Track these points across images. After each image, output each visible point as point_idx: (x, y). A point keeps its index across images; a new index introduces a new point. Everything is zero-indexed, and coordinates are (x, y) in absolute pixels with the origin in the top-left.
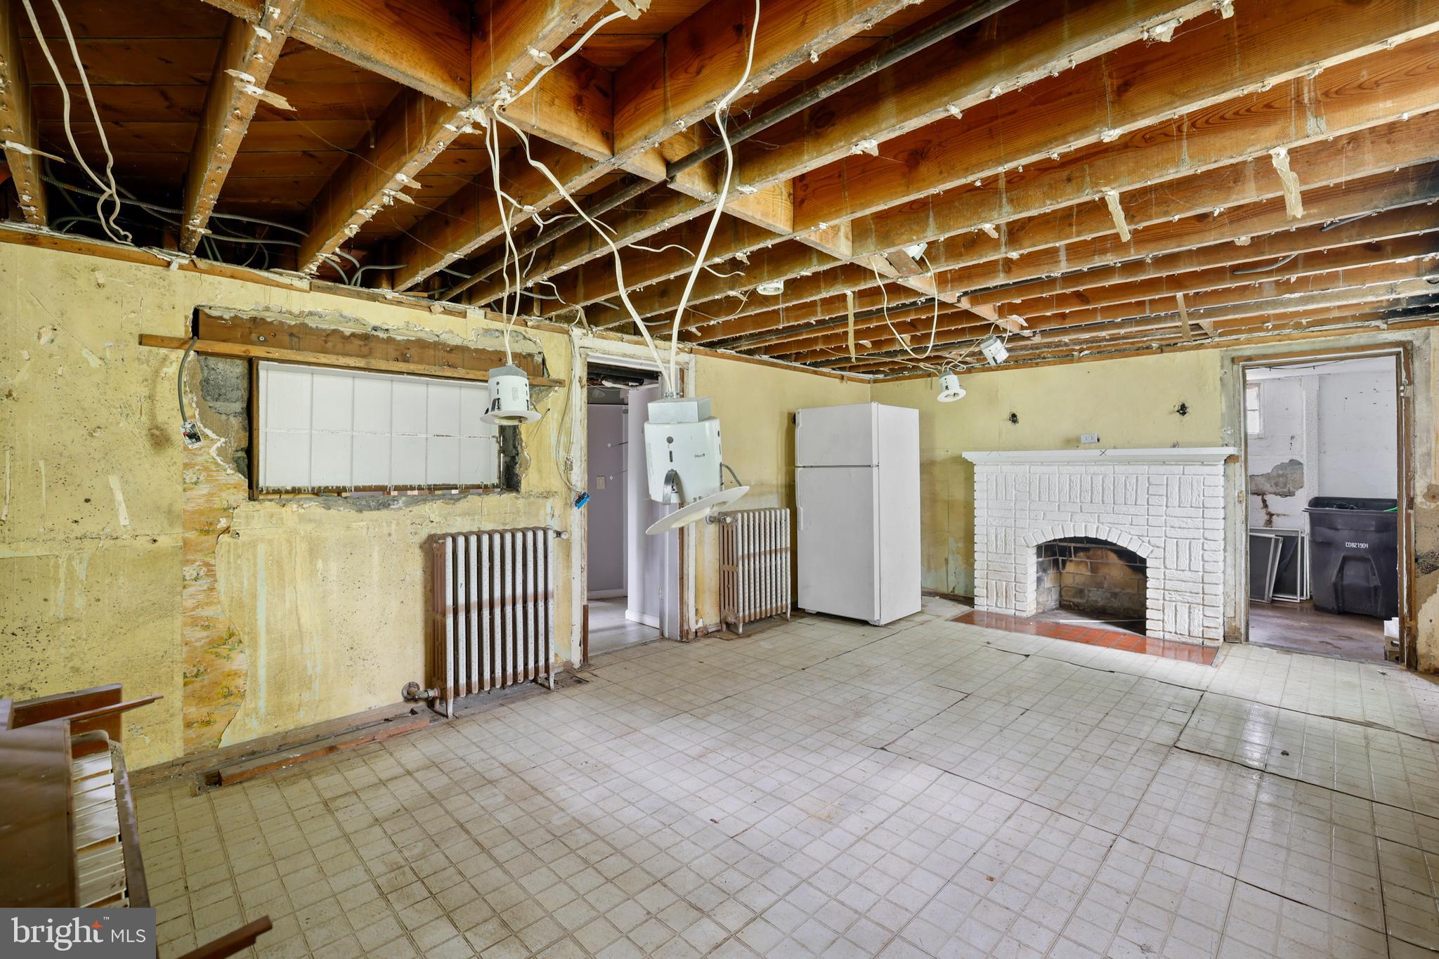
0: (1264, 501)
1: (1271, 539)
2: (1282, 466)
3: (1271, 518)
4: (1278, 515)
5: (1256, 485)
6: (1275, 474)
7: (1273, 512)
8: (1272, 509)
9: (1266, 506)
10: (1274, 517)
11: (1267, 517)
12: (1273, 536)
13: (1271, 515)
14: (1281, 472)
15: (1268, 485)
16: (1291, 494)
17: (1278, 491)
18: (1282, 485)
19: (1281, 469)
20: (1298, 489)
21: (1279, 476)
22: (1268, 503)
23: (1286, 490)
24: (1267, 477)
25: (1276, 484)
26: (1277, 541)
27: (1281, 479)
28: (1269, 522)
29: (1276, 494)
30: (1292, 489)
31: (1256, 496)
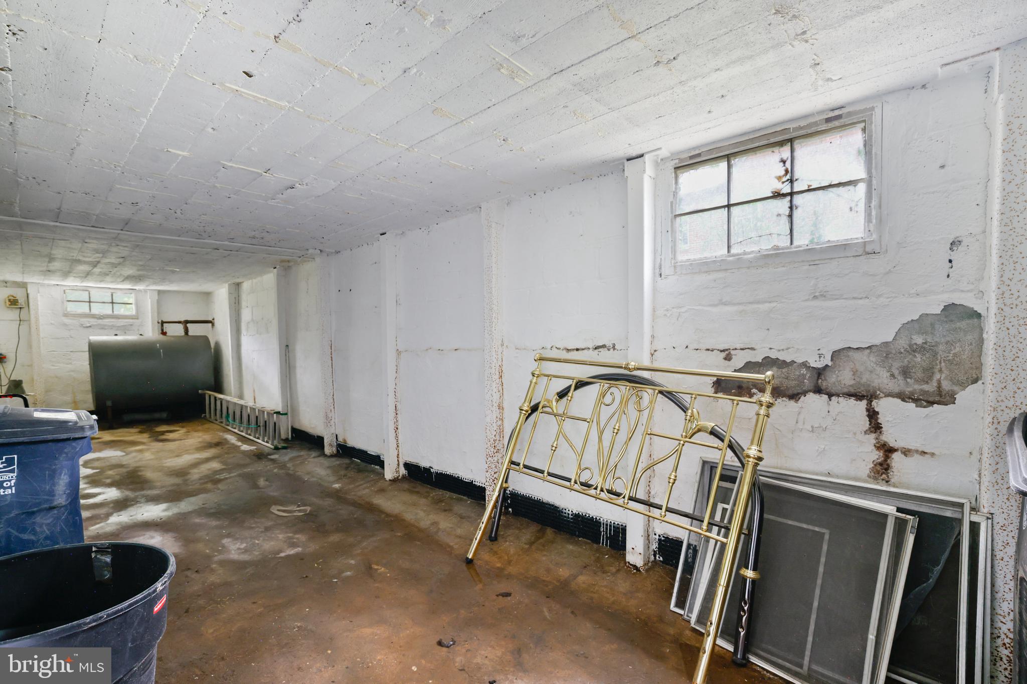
0: (872, 415)
1: (885, 516)
2: (923, 323)
3: (887, 457)
4: (906, 452)
5: (855, 373)
6: (903, 343)
7: (892, 444)
8: (890, 436)
9: (876, 426)
10: (896, 457)
11: (877, 456)
12: (889, 509)
13: (888, 450)
14: (919, 340)
15: (885, 374)
16: (944, 398)
17: (908, 390)
18: (919, 374)
19: (921, 332)
20: (963, 385)
21: (913, 349)
22: (881, 419)
23: (931, 387)
24: (883, 351)
25: (906, 372)
26: (900, 526)
27: (919, 358)
28: (883, 469)
29: (903, 397)
30: (946, 386)
31: (852, 401)
